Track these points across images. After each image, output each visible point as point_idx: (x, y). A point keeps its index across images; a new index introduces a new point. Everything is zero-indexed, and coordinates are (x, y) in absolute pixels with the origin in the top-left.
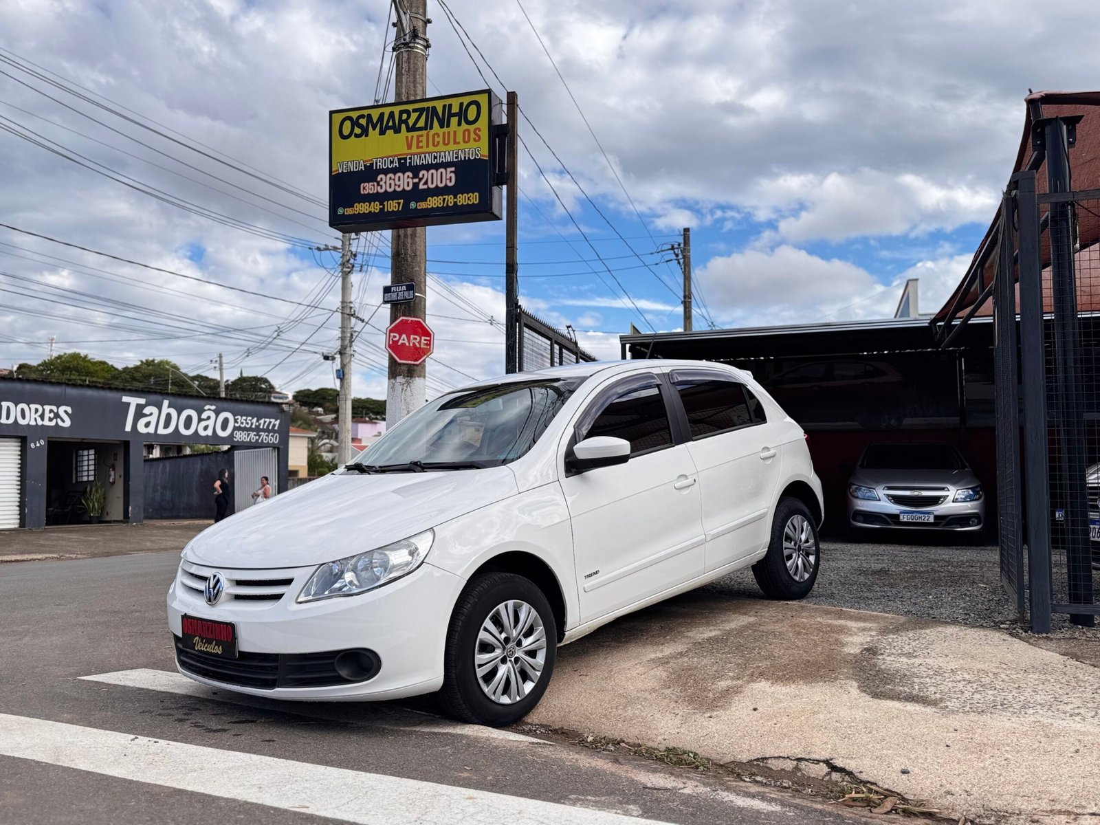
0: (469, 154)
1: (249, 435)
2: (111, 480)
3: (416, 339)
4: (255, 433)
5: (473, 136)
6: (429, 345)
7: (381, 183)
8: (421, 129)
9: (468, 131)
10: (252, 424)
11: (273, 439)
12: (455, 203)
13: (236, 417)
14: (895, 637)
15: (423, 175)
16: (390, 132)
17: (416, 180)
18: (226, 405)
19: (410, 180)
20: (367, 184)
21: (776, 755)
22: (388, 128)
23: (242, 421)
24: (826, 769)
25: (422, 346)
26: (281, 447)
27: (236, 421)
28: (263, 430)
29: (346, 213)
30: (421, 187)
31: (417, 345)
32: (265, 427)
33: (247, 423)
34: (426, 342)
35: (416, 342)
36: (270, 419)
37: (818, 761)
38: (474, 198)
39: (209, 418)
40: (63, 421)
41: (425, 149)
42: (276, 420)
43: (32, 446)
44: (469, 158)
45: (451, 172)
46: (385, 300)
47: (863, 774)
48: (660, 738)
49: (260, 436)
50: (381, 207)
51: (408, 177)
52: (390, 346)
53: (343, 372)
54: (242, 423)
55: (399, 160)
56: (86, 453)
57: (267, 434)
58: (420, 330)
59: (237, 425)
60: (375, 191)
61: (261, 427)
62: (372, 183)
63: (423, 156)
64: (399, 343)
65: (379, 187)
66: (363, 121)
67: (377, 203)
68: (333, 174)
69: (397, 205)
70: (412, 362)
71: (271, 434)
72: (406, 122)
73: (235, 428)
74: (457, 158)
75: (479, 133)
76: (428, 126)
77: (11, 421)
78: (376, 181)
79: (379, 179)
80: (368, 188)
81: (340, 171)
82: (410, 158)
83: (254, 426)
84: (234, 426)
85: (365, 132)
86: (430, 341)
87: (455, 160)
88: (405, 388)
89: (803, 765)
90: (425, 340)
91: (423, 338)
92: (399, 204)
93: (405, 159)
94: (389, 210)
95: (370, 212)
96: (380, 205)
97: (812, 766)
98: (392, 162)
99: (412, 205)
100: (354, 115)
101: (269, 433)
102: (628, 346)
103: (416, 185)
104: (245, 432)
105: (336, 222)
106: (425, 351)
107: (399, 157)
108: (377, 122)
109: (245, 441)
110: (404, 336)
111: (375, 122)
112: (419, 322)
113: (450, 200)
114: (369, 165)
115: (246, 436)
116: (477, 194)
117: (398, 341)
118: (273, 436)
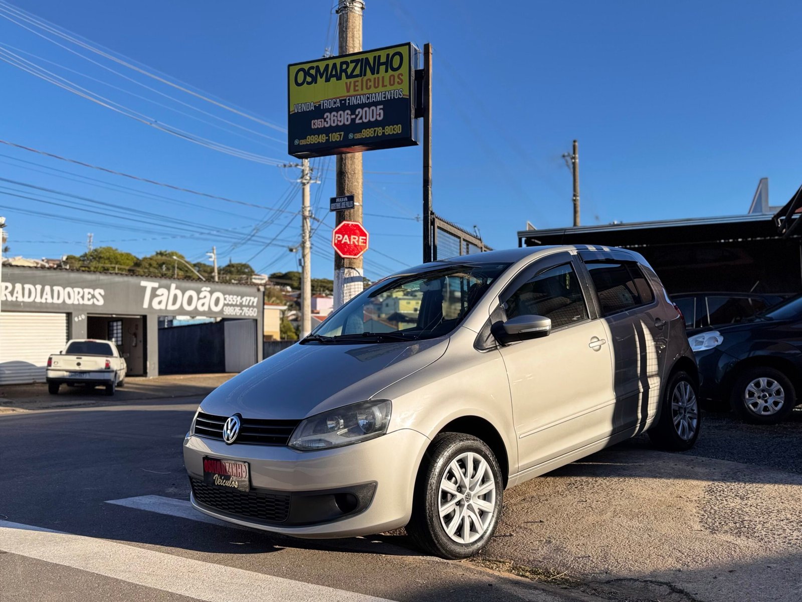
0: (394, 94)
1: (235, 309)
2: (134, 345)
3: (355, 238)
4: (239, 308)
5: (397, 80)
6: (366, 243)
7: (327, 120)
8: (357, 76)
9: (394, 76)
11: (253, 313)
12: (383, 133)
13: (225, 296)
15: (359, 112)
16: (333, 80)
17: (353, 117)
18: (218, 287)
19: (349, 116)
20: (316, 121)
21: (628, 578)
22: (332, 76)
23: (230, 299)
24: (668, 591)
25: (360, 244)
26: (259, 319)
27: (225, 299)
28: (245, 306)
29: (300, 144)
30: (358, 121)
31: (356, 243)
32: (247, 304)
33: (233, 301)
34: (362, 241)
35: (355, 240)
36: (250, 296)
37: (661, 584)
38: (398, 129)
39: (205, 297)
40: (98, 300)
41: (360, 92)
42: (255, 298)
43: (76, 319)
44: (394, 97)
45: (380, 109)
46: (332, 208)
48: (536, 561)
49: (243, 310)
50: (327, 138)
52: (335, 244)
53: (304, 260)
54: (230, 301)
55: (341, 101)
56: (115, 324)
57: (248, 308)
58: (358, 231)
60: (323, 126)
61: (244, 303)
62: (320, 120)
63: (359, 96)
64: (343, 242)
65: (325, 123)
66: (313, 72)
67: (324, 135)
68: (291, 113)
69: (339, 136)
70: (352, 257)
71: (251, 309)
72: (345, 71)
74: (385, 97)
75: (401, 77)
76: (363, 73)
77: (60, 301)
78: (323, 117)
79: (325, 116)
80: (317, 124)
81: (296, 111)
82: (349, 100)
83: (238, 303)
84: (224, 303)
85: (315, 80)
86: (366, 240)
87: (383, 99)
89: (650, 586)
90: (362, 239)
91: (361, 237)
93: (345, 100)
94: (333, 140)
95: (319, 142)
96: (326, 136)
97: (657, 587)
98: (335, 103)
99: (351, 136)
100: (306, 67)
102: (523, 240)
103: (353, 120)
104: (232, 307)
105: (294, 150)
106: (362, 247)
107: (340, 99)
108: (324, 72)
109: (232, 314)
110: (346, 236)
111: (322, 72)
112: (357, 225)
113: (379, 131)
114: (317, 106)
115: (233, 311)
116: (400, 125)
117: (341, 240)
118: (252, 310)
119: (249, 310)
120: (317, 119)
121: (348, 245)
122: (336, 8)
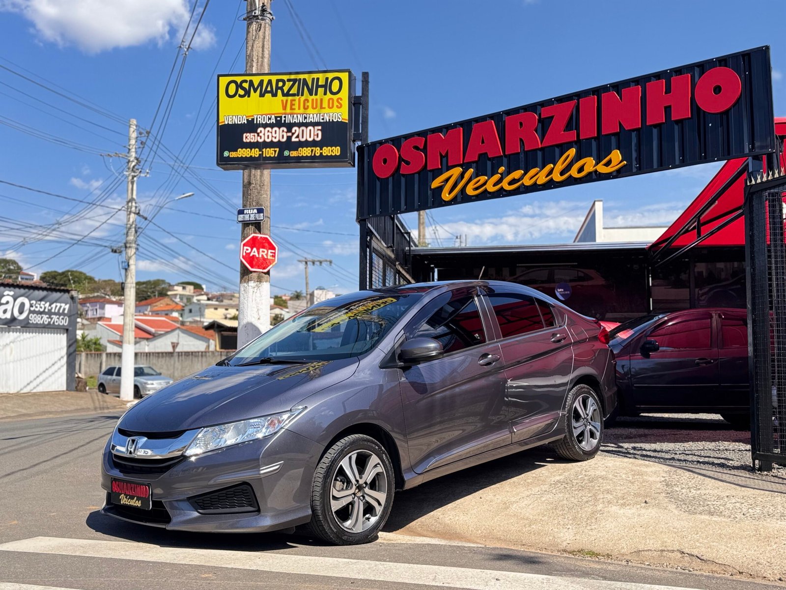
0: (333, 117)
1: (42, 317)
3: (263, 252)
4: (47, 316)
5: (336, 104)
6: (274, 256)
7: (260, 134)
8: (294, 95)
9: (332, 99)
10: (45, 308)
11: (64, 322)
12: (321, 153)
13: (32, 302)
14: (678, 477)
15: (296, 131)
16: (269, 96)
17: (290, 134)
18: (22, 291)
19: (285, 134)
20: (248, 134)
21: (646, 549)
22: (266, 92)
23: (37, 305)
24: (680, 555)
25: (269, 257)
26: (70, 329)
27: (31, 306)
28: (55, 314)
29: (230, 156)
30: (294, 139)
31: (265, 257)
32: (56, 311)
33: (41, 307)
34: (272, 254)
35: (264, 254)
36: (61, 303)
37: (673, 551)
38: (336, 151)
39: (7, 303)
41: (297, 111)
42: (66, 305)
44: (332, 120)
45: (318, 130)
46: (239, 220)
47: (704, 556)
48: (565, 544)
49: (52, 319)
50: (261, 153)
51: (283, 131)
52: (243, 257)
53: (128, 263)
54: (37, 307)
55: (276, 118)
57: (58, 316)
58: (266, 245)
59: (32, 309)
60: (256, 141)
61: (53, 311)
62: (252, 134)
63: (295, 116)
64: (251, 255)
66: (246, 85)
67: (257, 149)
68: (220, 124)
69: (273, 152)
70: (261, 270)
71: (62, 317)
72: (282, 89)
73: (30, 312)
74: (323, 119)
75: (341, 102)
76: (300, 93)
78: (256, 132)
79: (259, 131)
80: (249, 137)
81: (226, 123)
82: (285, 117)
83: (46, 310)
84: (30, 309)
85: (247, 93)
86: (275, 253)
87: (321, 121)
88: (255, 291)
89: (665, 553)
90: (271, 253)
91: (270, 251)
92: (275, 151)
93: (281, 117)
94: (268, 156)
95: (251, 156)
96: (260, 151)
97: (670, 554)
98: (270, 119)
99: (286, 153)
100: (239, 79)
101: (60, 316)
103: (289, 138)
104: (39, 315)
105: (223, 162)
106: (271, 261)
107: (276, 115)
108: (258, 87)
109: (39, 323)
110: (255, 249)
111: (256, 87)
112: (267, 238)
113: (317, 151)
114: (250, 119)
115: (40, 319)
116: (339, 148)
117: (250, 253)
118: (63, 319)
119: (58, 318)
120: (250, 133)
121: (257, 258)
122: (245, 16)
